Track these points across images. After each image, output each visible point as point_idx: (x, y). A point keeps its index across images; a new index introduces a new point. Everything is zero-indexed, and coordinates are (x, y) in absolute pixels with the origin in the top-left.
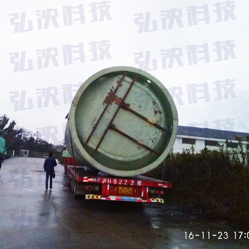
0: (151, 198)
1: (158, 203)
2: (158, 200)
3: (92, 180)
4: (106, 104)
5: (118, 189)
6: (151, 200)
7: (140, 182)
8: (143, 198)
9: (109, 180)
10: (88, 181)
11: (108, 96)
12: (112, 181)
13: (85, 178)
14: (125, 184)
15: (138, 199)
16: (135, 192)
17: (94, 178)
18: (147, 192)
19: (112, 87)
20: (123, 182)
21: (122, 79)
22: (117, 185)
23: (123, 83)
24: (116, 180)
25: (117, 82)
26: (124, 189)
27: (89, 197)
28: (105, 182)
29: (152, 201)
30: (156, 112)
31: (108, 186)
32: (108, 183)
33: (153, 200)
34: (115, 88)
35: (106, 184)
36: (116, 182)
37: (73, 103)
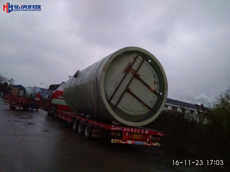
0: (153, 142)
1: (157, 146)
2: (157, 144)
4: (125, 73)
5: (133, 135)
7: (147, 131)
8: (148, 143)
10: (114, 129)
11: (127, 67)
13: (112, 127)
14: (138, 132)
15: (145, 143)
16: (143, 138)
17: (118, 127)
18: (151, 138)
19: (130, 61)
21: (137, 57)
22: (133, 133)
23: (137, 60)
25: (133, 58)
26: (137, 136)
27: (114, 141)
30: (155, 83)
31: (127, 133)
32: (127, 131)
34: (132, 62)
36: (132, 130)
37: (104, 69)
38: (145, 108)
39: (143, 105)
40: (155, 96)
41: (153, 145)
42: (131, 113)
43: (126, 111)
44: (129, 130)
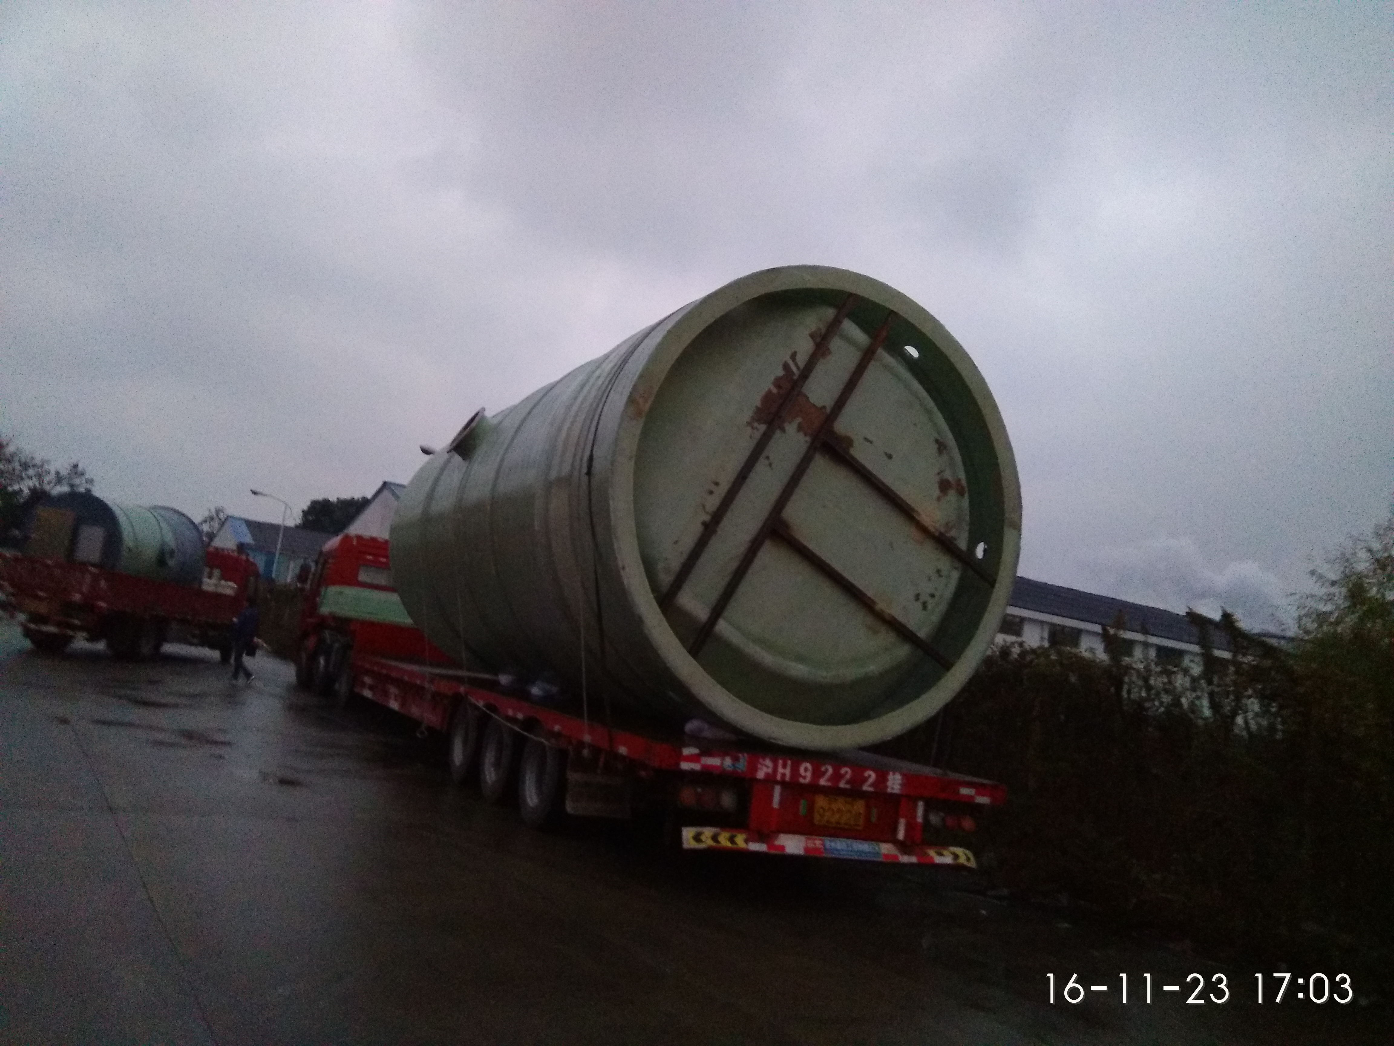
0: (932, 844)
1: (956, 868)
2: (956, 856)
3: (714, 761)
4: (763, 427)
5: (811, 808)
6: (932, 853)
7: (898, 777)
8: (904, 847)
9: (784, 766)
10: (696, 767)
11: (775, 391)
12: (795, 771)
13: (687, 751)
14: (842, 785)
15: (886, 848)
16: (874, 819)
17: (723, 755)
18: (920, 820)
19: (790, 352)
20: (837, 776)
21: (833, 327)
22: (814, 789)
23: (836, 344)
24: (808, 765)
25: (812, 336)
26: (835, 806)
27: (697, 838)
28: (767, 774)
29: (938, 860)
30: (944, 486)
31: (777, 790)
32: (779, 778)
33: (941, 854)
34: (802, 359)
35: (770, 780)
36: (809, 775)
37: (631, 400)
38: (886, 637)
39: (869, 620)
40: (944, 562)
41: (932, 858)
42: (798, 670)
43: (768, 659)
44: (788, 772)
